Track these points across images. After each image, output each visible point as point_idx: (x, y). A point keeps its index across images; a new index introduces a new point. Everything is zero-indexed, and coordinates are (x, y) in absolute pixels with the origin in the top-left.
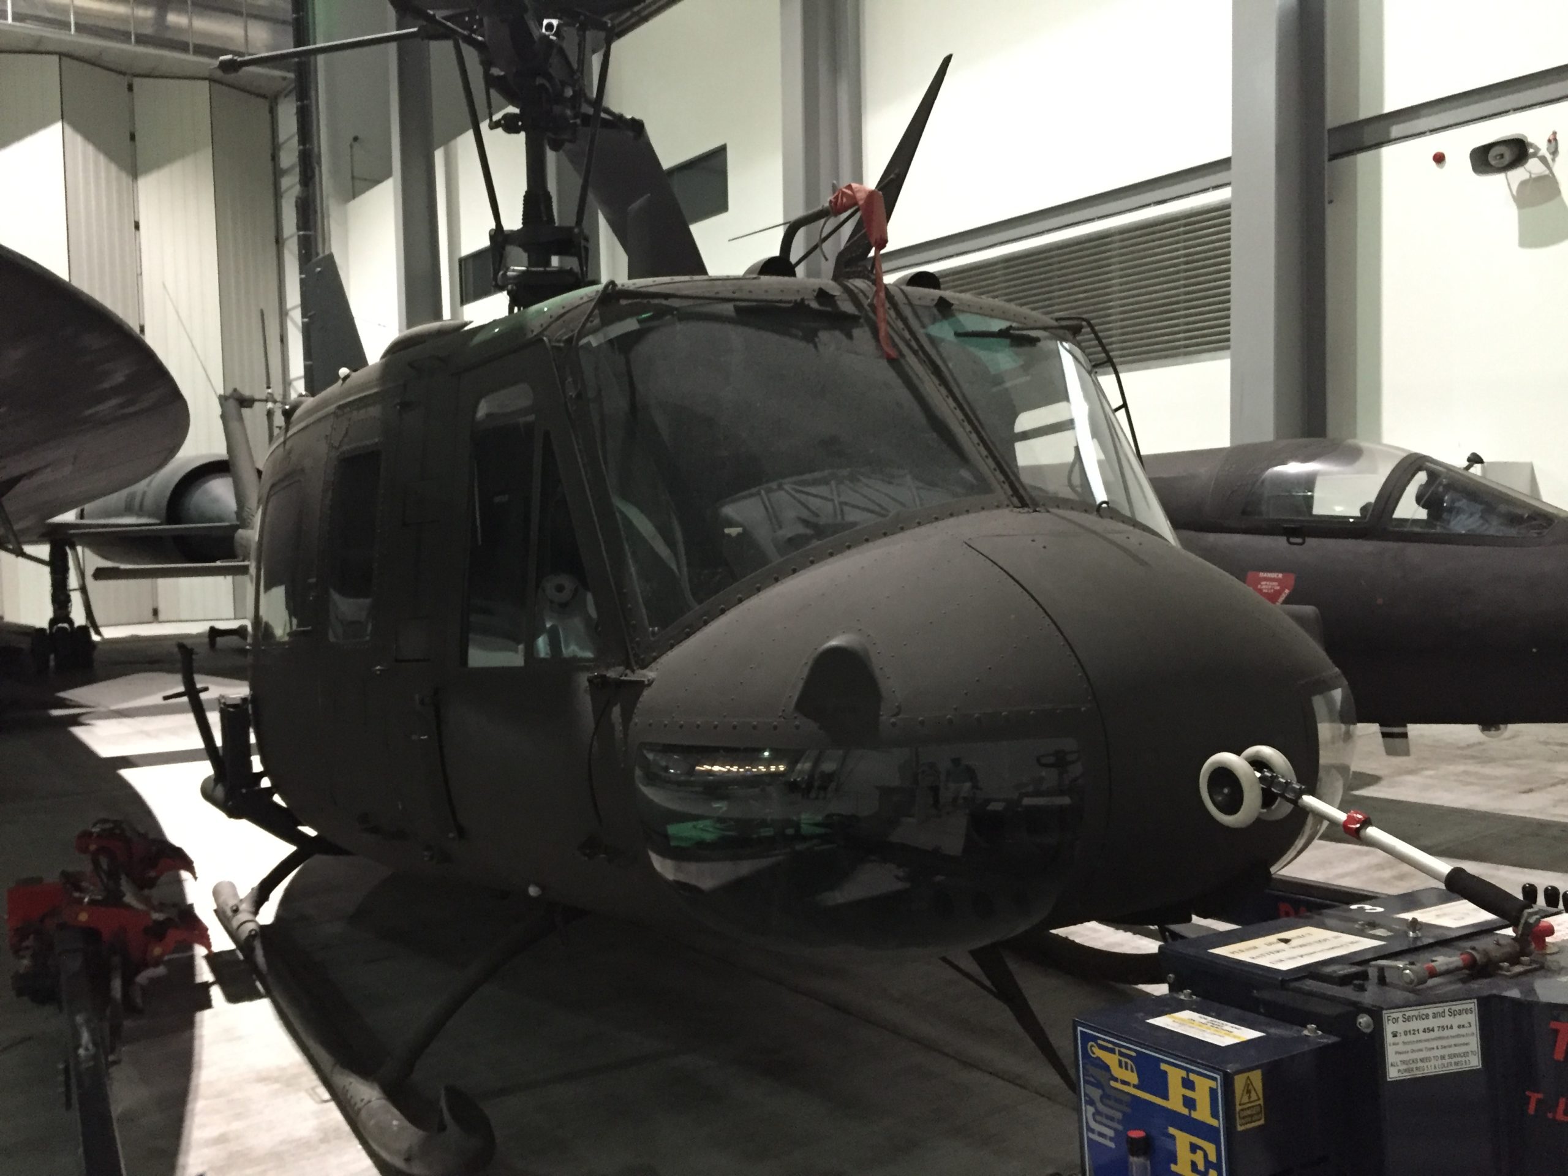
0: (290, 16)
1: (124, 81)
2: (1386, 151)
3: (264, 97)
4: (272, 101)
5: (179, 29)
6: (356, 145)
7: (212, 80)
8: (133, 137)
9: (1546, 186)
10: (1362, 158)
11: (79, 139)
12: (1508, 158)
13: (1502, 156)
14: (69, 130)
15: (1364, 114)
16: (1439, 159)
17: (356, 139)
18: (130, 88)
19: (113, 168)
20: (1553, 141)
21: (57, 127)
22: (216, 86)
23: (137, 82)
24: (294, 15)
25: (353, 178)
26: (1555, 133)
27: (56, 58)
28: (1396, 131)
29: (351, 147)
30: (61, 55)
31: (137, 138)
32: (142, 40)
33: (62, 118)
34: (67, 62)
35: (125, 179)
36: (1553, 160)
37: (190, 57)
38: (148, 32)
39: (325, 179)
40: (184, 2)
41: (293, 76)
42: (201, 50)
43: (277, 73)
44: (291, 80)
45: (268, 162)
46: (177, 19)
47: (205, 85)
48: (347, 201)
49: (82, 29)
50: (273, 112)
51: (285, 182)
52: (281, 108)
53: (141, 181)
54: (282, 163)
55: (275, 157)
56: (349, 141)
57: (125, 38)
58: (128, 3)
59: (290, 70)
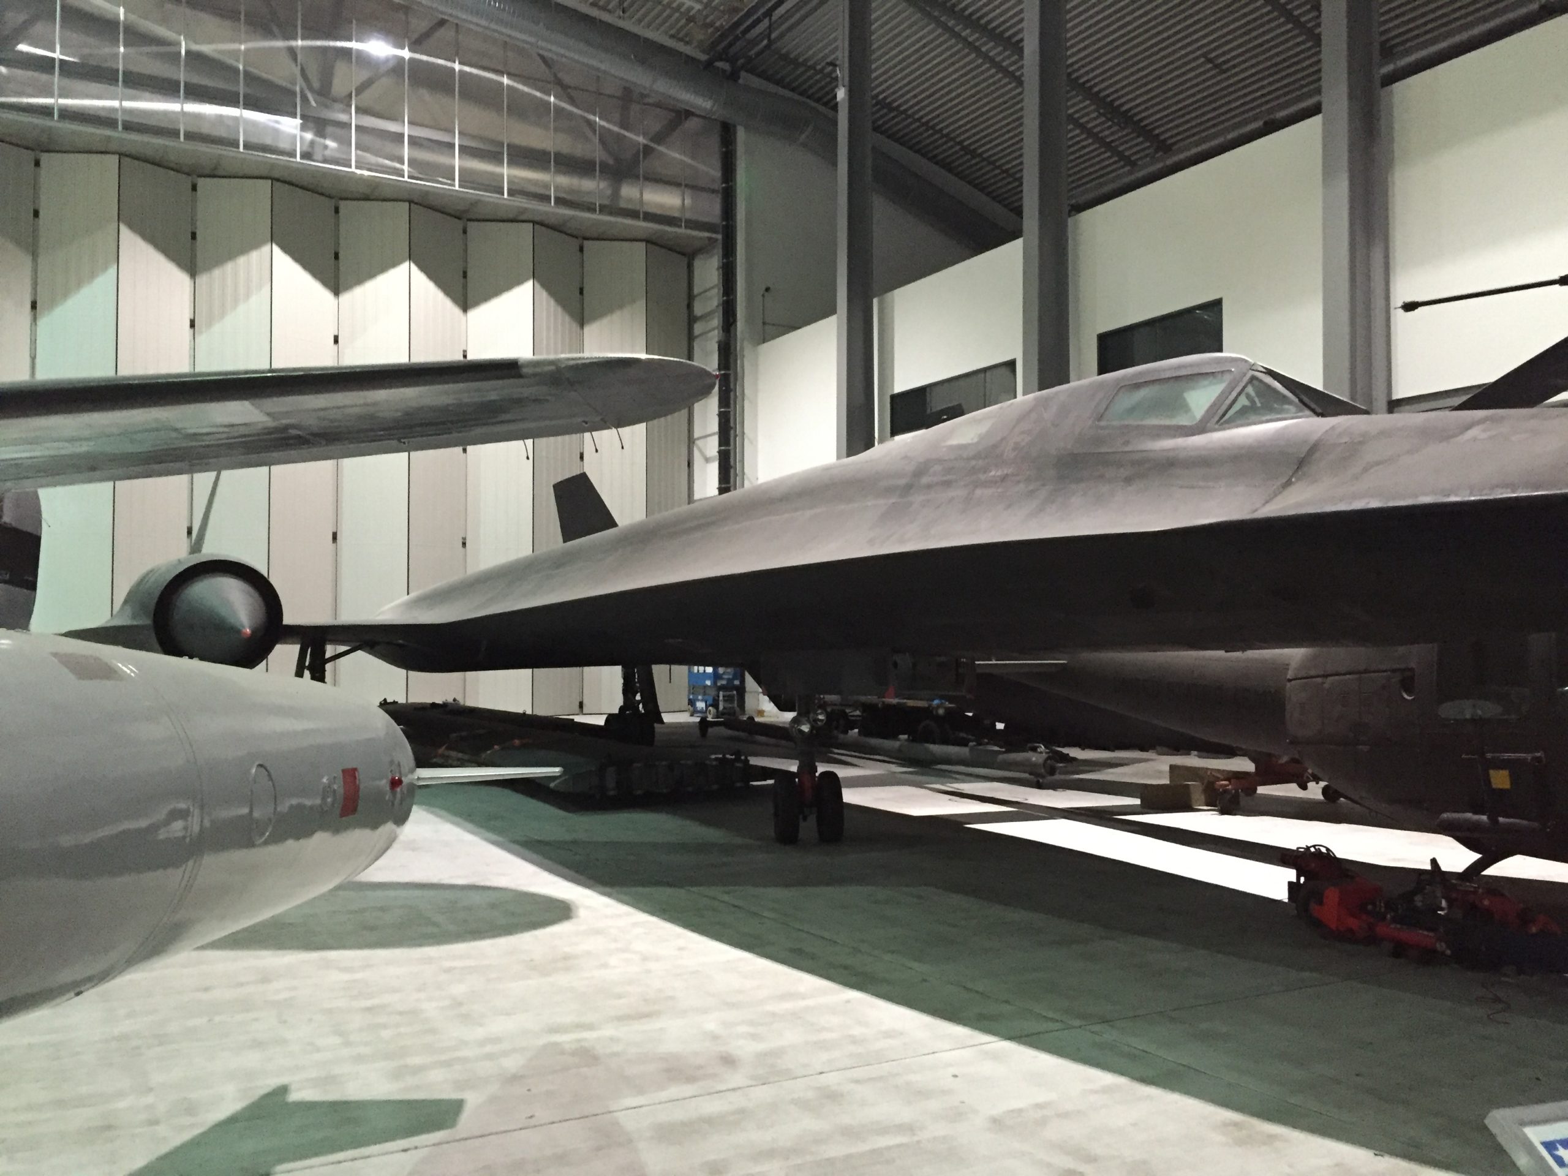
0: (718, 185)
1: (575, 243)
3: (684, 254)
4: (689, 255)
5: (630, 200)
6: (766, 294)
7: (648, 241)
11: (544, 294)
14: (537, 286)
17: (767, 289)
18: (581, 249)
19: (567, 318)
21: (528, 286)
22: (651, 247)
23: (587, 244)
24: (725, 185)
25: (764, 323)
29: (763, 296)
30: (534, 223)
31: (585, 292)
32: (603, 209)
33: (533, 277)
34: (537, 226)
35: (575, 326)
37: (641, 223)
38: (606, 202)
39: (740, 325)
40: (637, 177)
41: (719, 237)
42: (649, 217)
43: (707, 234)
44: (717, 240)
45: (685, 310)
46: (629, 192)
47: (642, 245)
48: (759, 344)
49: (559, 201)
50: (690, 267)
51: (698, 328)
52: (698, 263)
53: (587, 329)
54: (698, 309)
55: (690, 306)
56: (762, 291)
57: (590, 208)
58: (595, 177)
59: (716, 232)
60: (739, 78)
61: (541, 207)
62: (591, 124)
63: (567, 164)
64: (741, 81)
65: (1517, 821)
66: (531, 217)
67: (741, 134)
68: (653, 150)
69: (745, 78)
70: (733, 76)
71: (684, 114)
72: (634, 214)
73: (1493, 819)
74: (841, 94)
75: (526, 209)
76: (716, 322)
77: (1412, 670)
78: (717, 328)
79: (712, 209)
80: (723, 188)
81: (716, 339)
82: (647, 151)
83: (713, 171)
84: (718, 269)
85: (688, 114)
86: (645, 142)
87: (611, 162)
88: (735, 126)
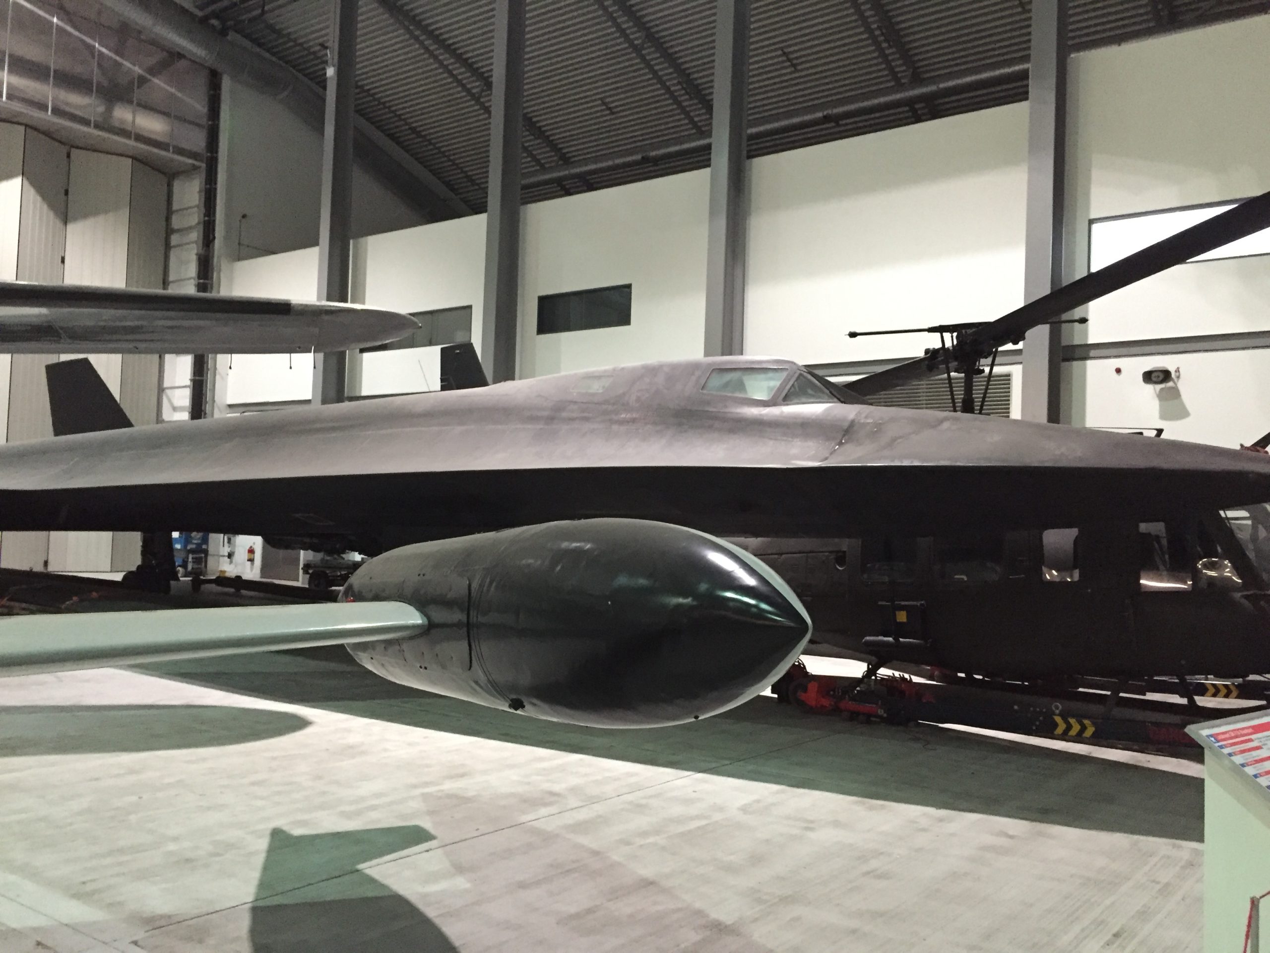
0: (204, 121)
1: (64, 150)
2: (1089, 363)
3: (164, 173)
4: (170, 175)
5: (122, 121)
6: (244, 220)
7: (134, 158)
8: (66, 193)
9: (1175, 394)
10: (1075, 364)
11: (32, 191)
12: (1161, 378)
13: (1159, 377)
14: (26, 182)
15: (1077, 341)
16: (1118, 371)
17: (244, 216)
18: (69, 156)
19: (51, 214)
20: (1178, 371)
21: (16, 183)
22: (137, 164)
23: (75, 152)
24: (210, 123)
25: (239, 244)
26: (1178, 368)
27: (22, 128)
28: (1093, 353)
29: (240, 221)
30: (26, 126)
31: (70, 193)
32: (97, 126)
33: (23, 174)
34: (29, 130)
35: (59, 224)
36: (1178, 381)
37: (131, 143)
38: (100, 119)
39: (218, 243)
40: (130, 102)
41: (204, 165)
42: (139, 138)
43: (190, 161)
44: (200, 167)
45: (164, 223)
46: (123, 114)
47: (129, 161)
48: (236, 261)
49: (57, 111)
50: (170, 186)
51: (175, 239)
52: (177, 185)
53: (70, 227)
54: (177, 222)
55: (168, 219)
56: (239, 218)
57: (86, 122)
58: (92, 96)
59: (201, 161)
60: (227, 35)
61: (36, 114)
62: (91, 48)
63: (66, 80)
64: (229, 38)
65: (911, 640)
66: (24, 121)
67: (226, 83)
68: (148, 81)
69: (232, 36)
70: (223, 33)
71: (176, 55)
72: (124, 133)
73: (896, 639)
74: (330, 72)
75: (22, 113)
76: (195, 236)
77: (844, 552)
78: (196, 242)
79: (197, 140)
80: (209, 125)
81: (195, 251)
82: (142, 81)
83: (200, 107)
84: (200, 192)
85: (180, 56)
86: (140, 71)
87: (105, 83)
88: (221, 75)
